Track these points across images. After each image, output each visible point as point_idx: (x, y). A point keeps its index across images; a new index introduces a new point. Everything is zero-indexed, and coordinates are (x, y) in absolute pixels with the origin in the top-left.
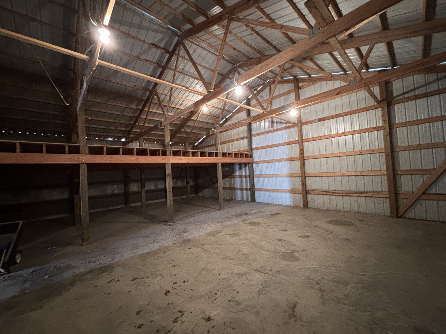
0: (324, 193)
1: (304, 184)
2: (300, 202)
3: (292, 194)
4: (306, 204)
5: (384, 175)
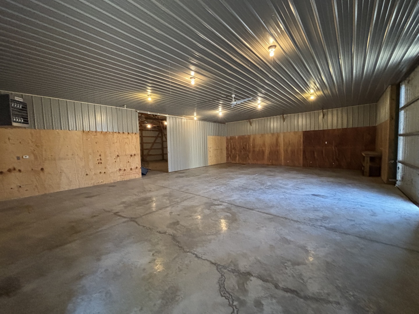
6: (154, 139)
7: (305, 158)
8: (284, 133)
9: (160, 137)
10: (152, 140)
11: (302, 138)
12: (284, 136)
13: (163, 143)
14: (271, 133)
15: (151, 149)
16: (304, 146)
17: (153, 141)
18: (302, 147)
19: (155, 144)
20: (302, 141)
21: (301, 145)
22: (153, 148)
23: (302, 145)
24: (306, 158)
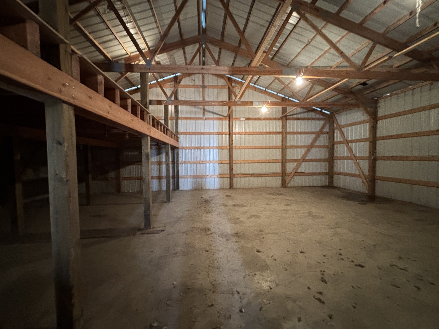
0: (245, 176)
1: (231, 169)
2: (227, 185)
3: (220, 179)
4: (231, 186)
5: (280, 162)
6: (313, 136)
9: (327, 133)
10: (307, 140)
13: (333, 145)
15: (304, 160)
17: (308, 143)
19: (313, 150)
22: (307, 158)
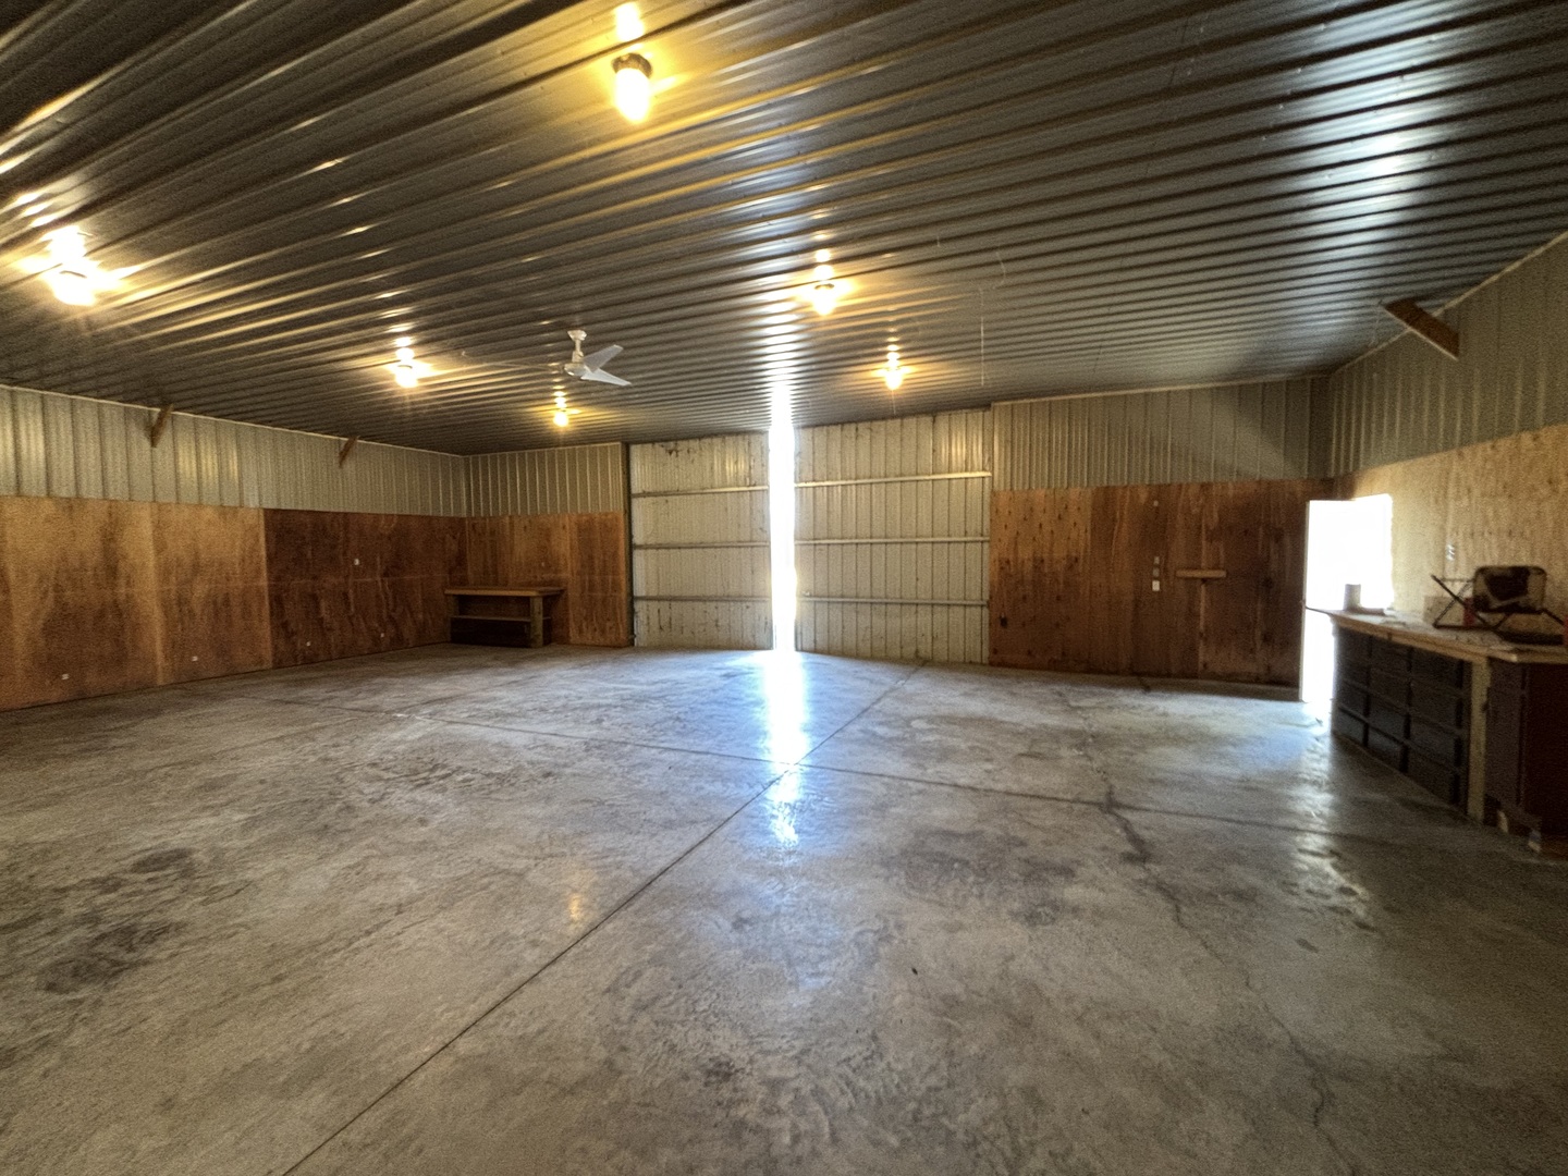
7: (282, 627)
8: (159, 507)
11: (262, 539)
12: (158, 526)
14: (57, 500)
16: (277, 579)
18: (264, 582)
20: (263, 553)
21: (258, 571)
23: (265, 574)
24: (285, 625)
